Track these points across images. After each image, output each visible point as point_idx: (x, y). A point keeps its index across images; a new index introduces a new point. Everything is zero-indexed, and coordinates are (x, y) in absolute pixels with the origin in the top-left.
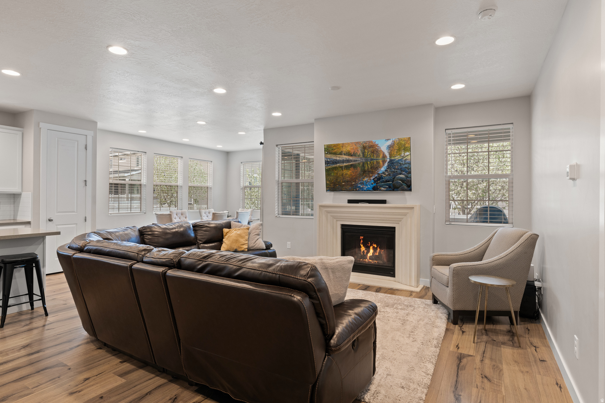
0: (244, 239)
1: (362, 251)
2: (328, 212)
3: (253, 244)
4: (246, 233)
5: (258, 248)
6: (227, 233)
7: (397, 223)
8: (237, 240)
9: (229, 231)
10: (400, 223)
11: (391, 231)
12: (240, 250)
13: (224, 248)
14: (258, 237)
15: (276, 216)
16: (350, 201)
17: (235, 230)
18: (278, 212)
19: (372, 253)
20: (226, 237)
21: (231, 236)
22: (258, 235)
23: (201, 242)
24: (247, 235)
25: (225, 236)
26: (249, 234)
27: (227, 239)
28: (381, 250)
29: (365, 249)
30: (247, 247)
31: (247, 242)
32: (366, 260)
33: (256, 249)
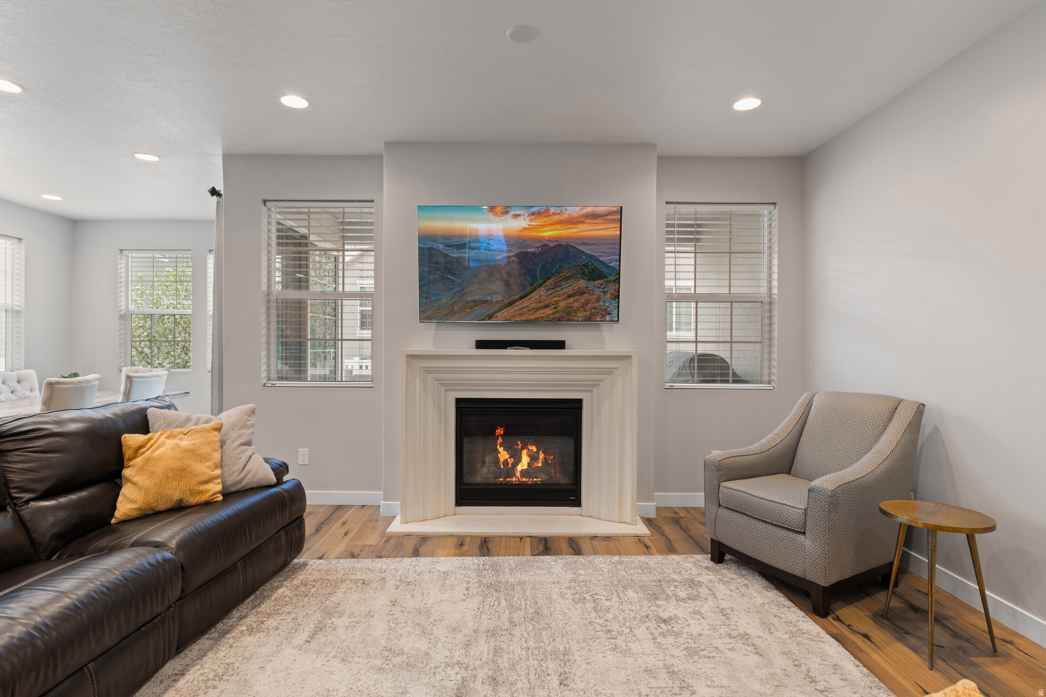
0: (208, 464)
1: (502, 460)
2: (428, 371)
3: (236, 474)
4: (214, 442)
5: (254, 486)
6: (140, 447)
7: (586, 391)
8: (184, 470)
9: (147, 442)
10: (595, 390)
11: (573, 408)
12: (194, 500)
13: (131, 501)
14: (250, 451)
15: (265, 384)
16: (481, 344)
17: (168, 437)
18: (269, 373)
19: (526, 464)
20: (138, 461)
21: (159, 459)
22: (248, 443)
23: (27, 496)
24: (215, 450)
25: (130, 459)
26: (223, 443)
27: (142, 468)
28: (548, 456)
29: (508, 456)
30: (219, 487)
31: (218, 472)
32: (514, 479)
33: (248, 487)
